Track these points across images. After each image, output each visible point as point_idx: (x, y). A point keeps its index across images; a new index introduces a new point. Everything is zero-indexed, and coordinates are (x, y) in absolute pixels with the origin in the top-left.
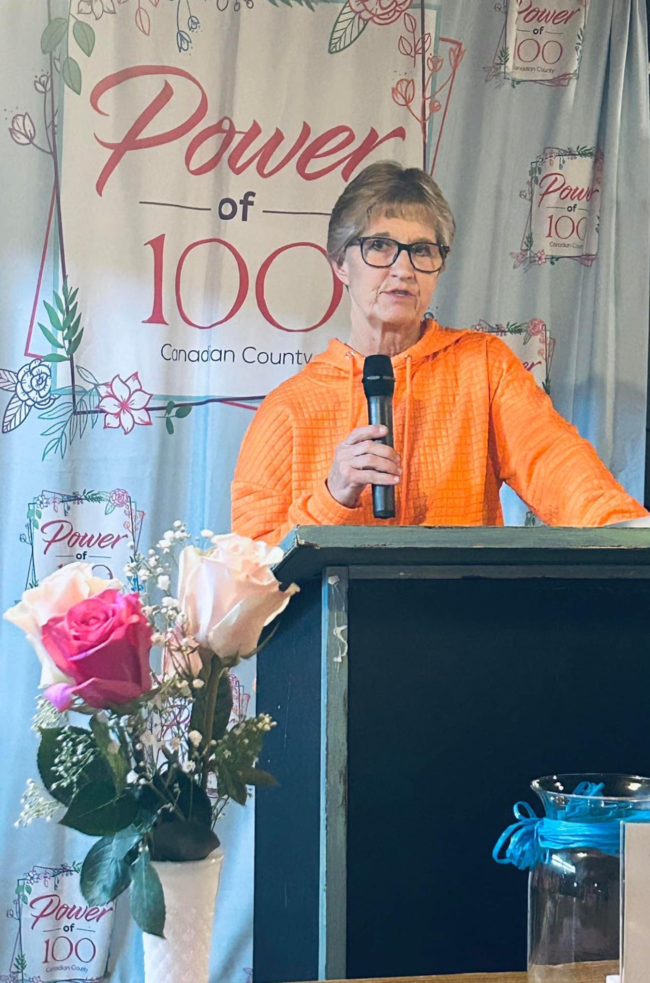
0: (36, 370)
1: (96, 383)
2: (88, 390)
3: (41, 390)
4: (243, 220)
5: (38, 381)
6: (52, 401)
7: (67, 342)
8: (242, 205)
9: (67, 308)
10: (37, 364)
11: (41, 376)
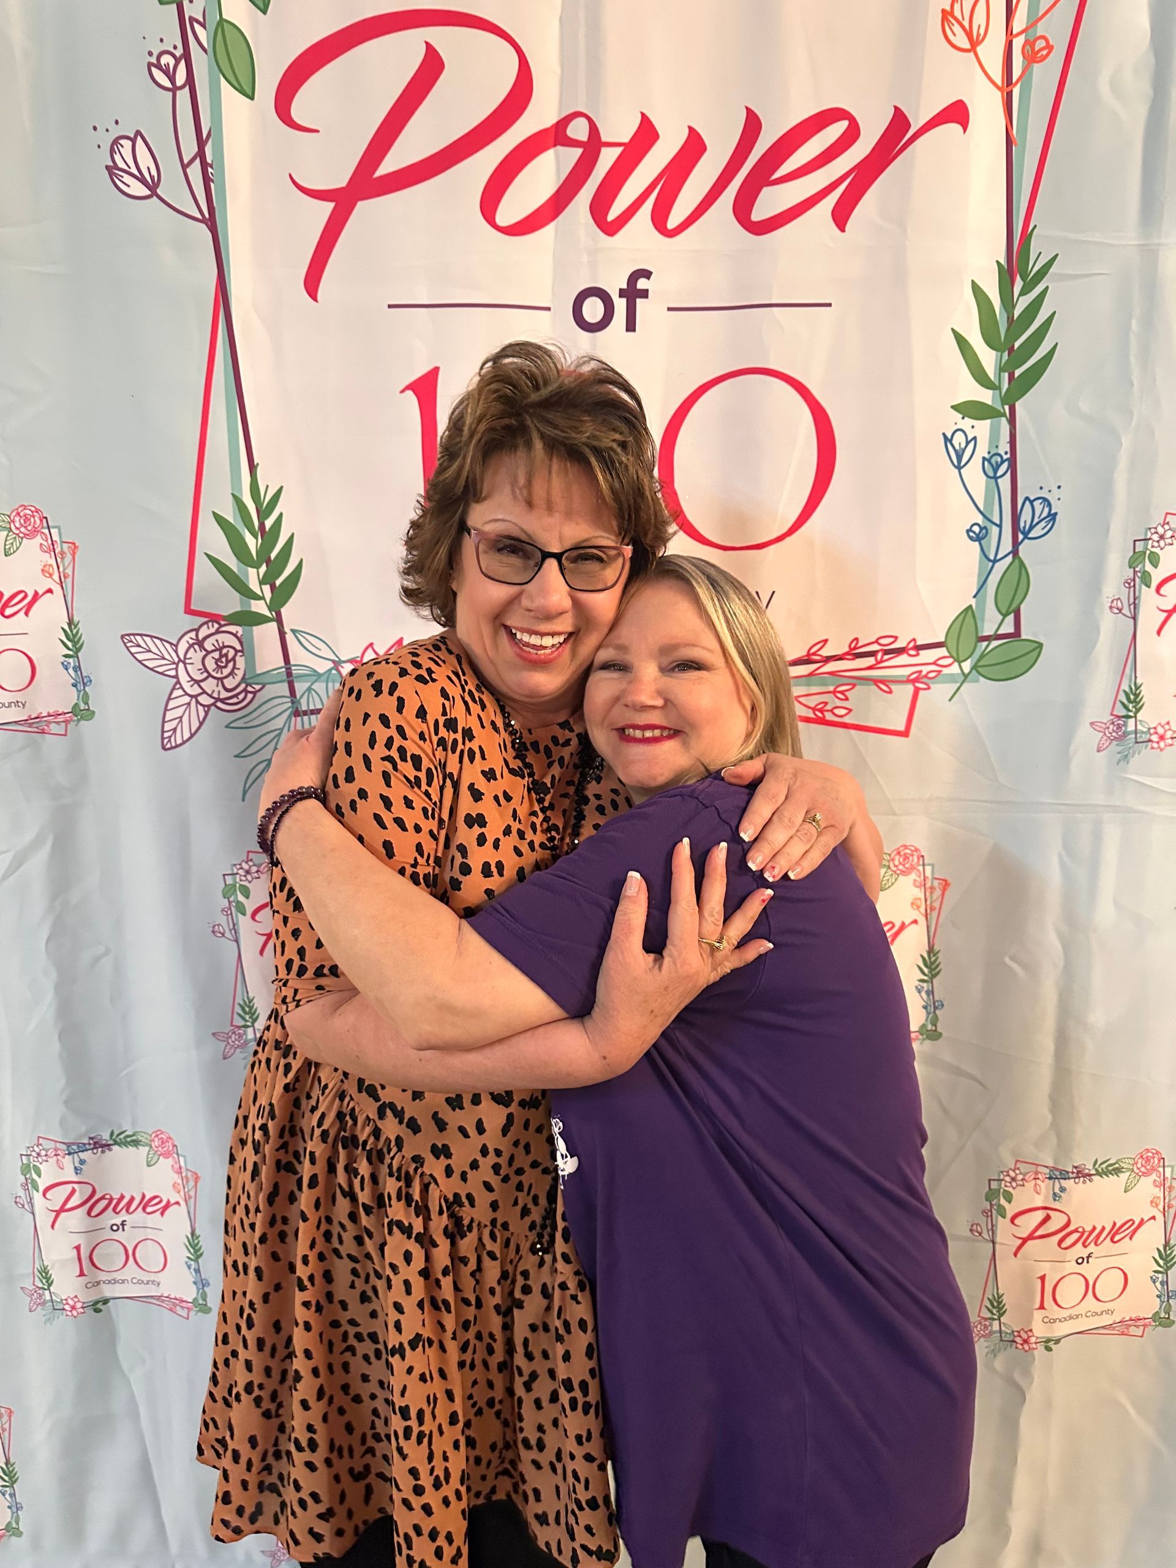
0: (212, 640)
1: (337, 659)
2: (321, 671)
3: (226, 677)
4: (628, 330)
5: (217, 661)
6: (250, 696)
7: (267, 589)
8: (624, 300)
9: (262, 525)
10: (213, 630)
11: (224, 651)
